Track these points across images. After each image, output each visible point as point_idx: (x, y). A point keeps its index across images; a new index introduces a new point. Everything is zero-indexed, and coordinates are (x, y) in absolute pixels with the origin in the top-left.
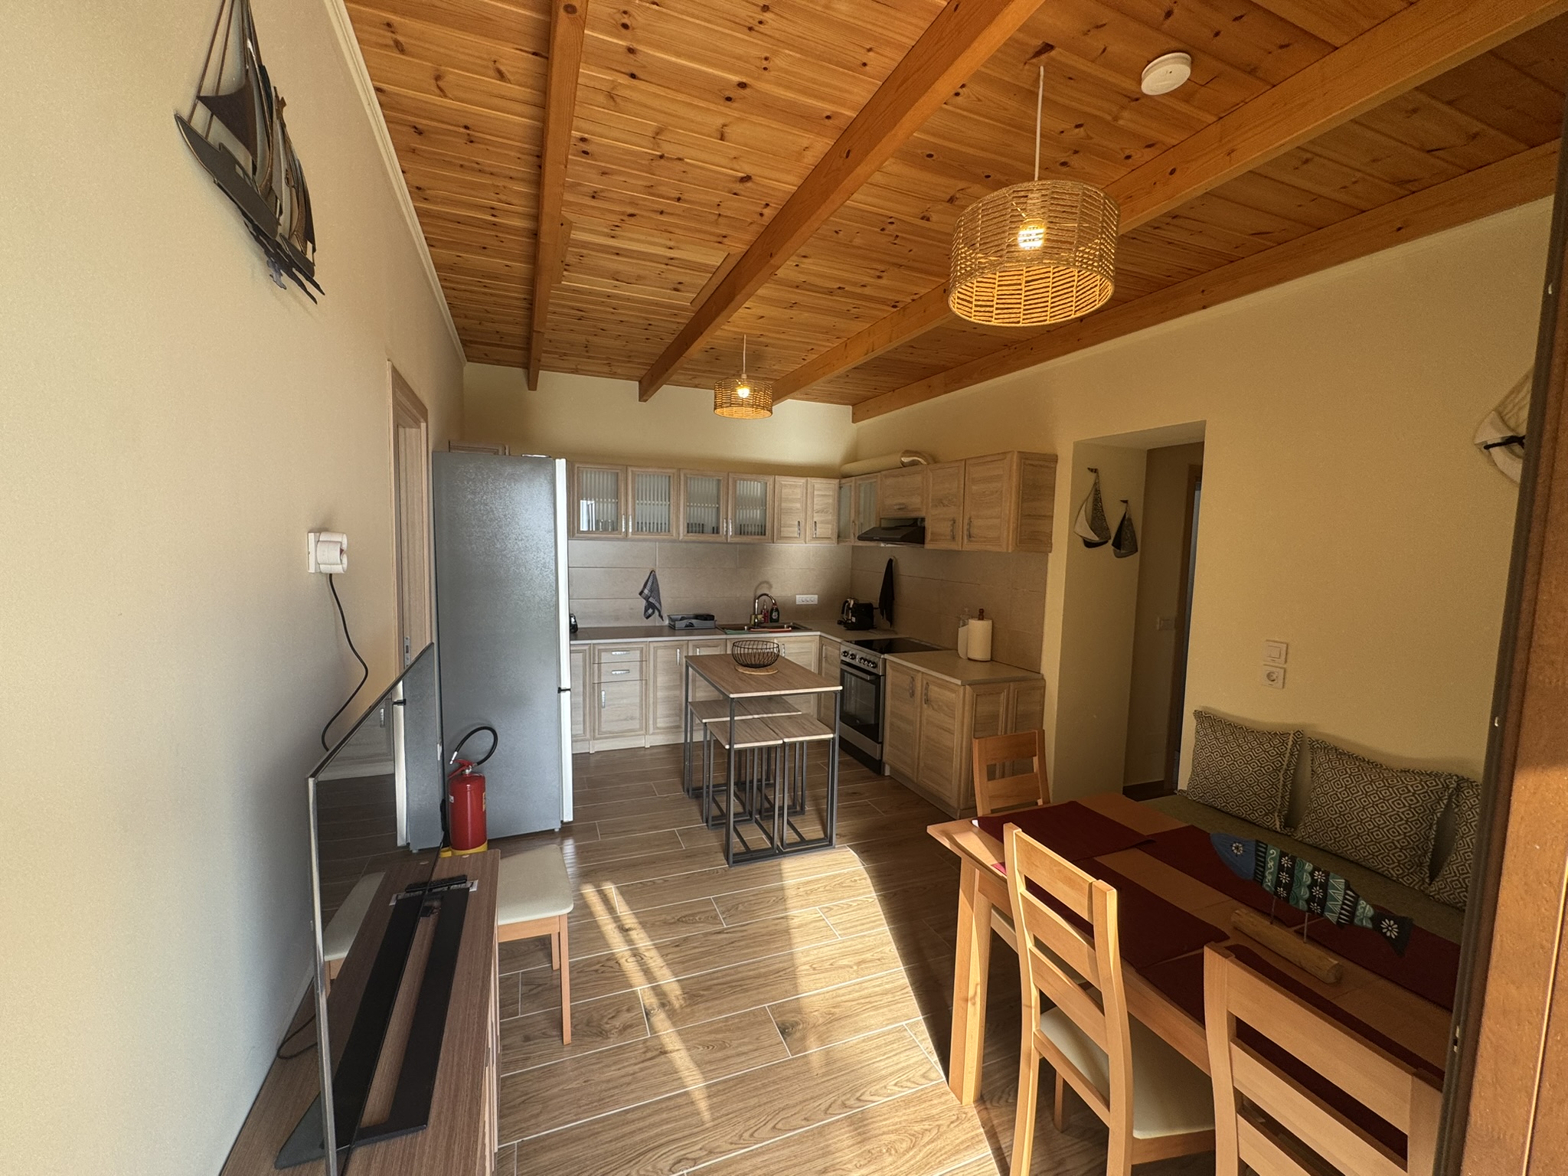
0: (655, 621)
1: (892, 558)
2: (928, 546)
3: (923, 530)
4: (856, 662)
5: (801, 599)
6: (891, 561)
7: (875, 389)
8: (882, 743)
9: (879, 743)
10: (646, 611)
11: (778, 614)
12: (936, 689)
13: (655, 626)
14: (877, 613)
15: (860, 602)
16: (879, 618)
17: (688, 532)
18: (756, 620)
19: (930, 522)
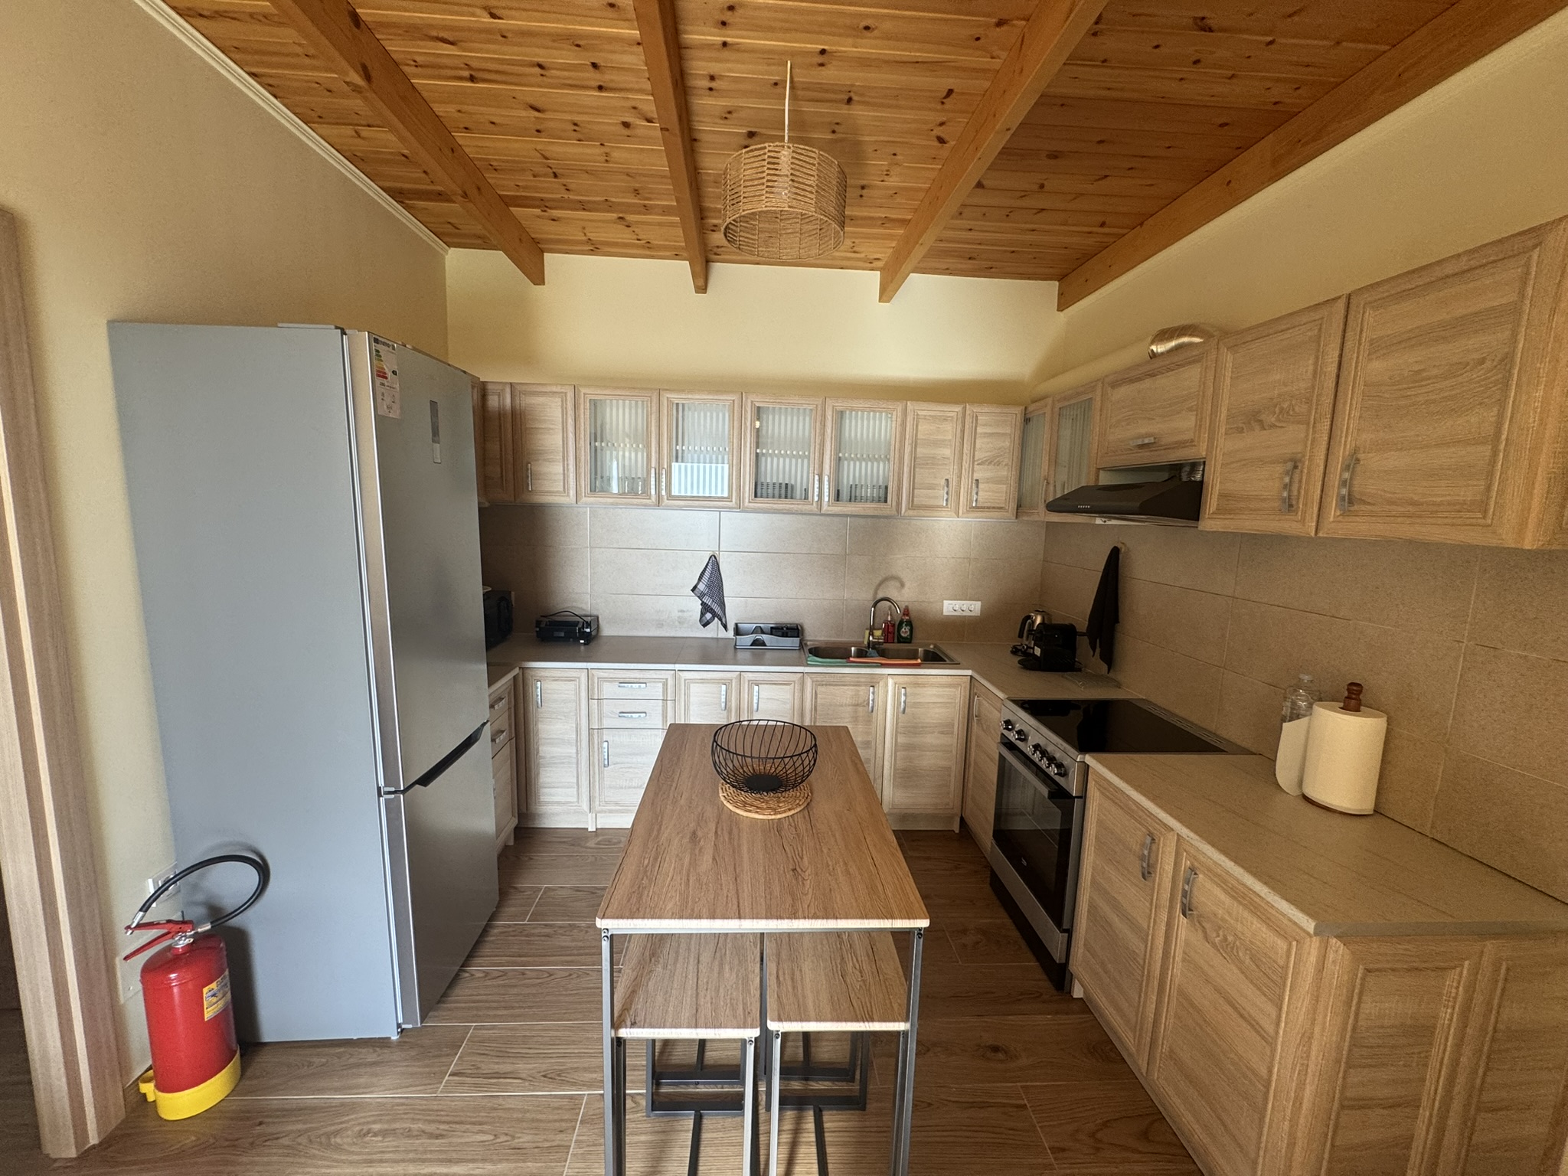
0: (714, 630)
1: (1119, 546)
2: (1210, 522)
3: (1197, 490)
4: (1028, 749)
5: (951, 607)
6: (1115, 553)
7: (1103, 225)
8: (1069, 932)
9: (1065, 931)
10: (702, 614)
11: (911, 630)
12: (1209, 885)
13: (717, 639)
14: (1083, 643)
15: (1054, 622)
16: (1087, 654)
17: (756, 496)
18: (871, 638)
19: (1219, 467)
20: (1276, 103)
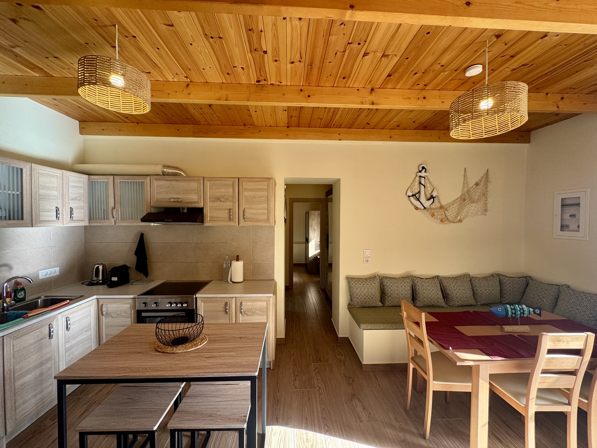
5: (44, 273)
6: (143, 235)
11: (25, 293)
12: (249, 304)
14: (131, 271)
15: (115, 266)
16: (133, 274)
18: (5, 305)
19: (208, 210)
20: (200, 121)
